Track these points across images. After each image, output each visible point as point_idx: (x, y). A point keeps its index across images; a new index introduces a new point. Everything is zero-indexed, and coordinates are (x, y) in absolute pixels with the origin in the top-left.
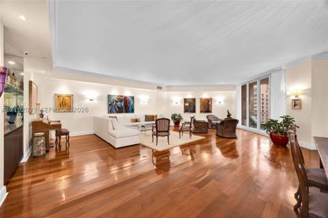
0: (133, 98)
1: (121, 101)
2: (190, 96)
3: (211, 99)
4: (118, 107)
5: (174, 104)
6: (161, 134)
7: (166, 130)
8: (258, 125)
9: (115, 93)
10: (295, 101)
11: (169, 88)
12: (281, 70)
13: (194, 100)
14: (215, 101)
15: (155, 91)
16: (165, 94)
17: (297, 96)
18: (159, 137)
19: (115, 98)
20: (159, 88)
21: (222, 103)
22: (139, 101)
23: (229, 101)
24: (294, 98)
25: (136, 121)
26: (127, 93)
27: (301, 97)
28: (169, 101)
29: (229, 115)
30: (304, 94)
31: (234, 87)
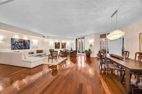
0: (29, 41)
1: (21, 42)
2: (57, 41)
3: (65, 43)
4: (19, 46)
5: (50, 44)
6: (54, 58)
7: (56, 56)
8: (81, 52)
9: (17, 37)
10: (91, 45)
11: (48, 37)
12: (88, 36)
13: (59, 43)
14: (67, 44)
15: (41, 38)
16: (46, 40)
18: (53, 59)
19: (17, 40)
20: (44, 37)
21: (69, 45)
22: (32, 42)
23: (71, 44)
25: (32, 53)
26: (25, 38)
27: (92, 44)
28: (48, 43)
29: (71, 49)
30: (93, 43)
31: (73, 39)
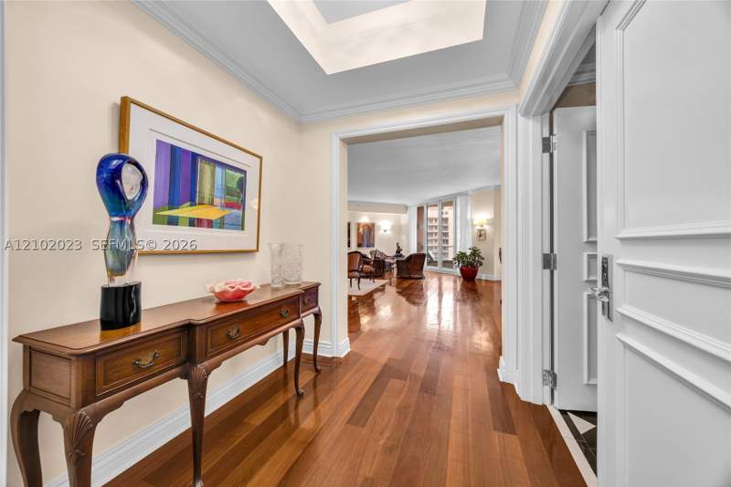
3: (373, 225)
8: (440, 264)
10: (480, 231)
12: (467, 195)
13: (349, 225)
14: (379, 229)
17: (482, 226)
21: (389, 232)
23: (398, 229)
24: (479, 227)
27: (486, 227)
29: (398, 251)
30: (488, 224)
31: (406, 208)
